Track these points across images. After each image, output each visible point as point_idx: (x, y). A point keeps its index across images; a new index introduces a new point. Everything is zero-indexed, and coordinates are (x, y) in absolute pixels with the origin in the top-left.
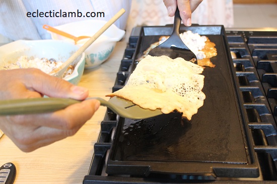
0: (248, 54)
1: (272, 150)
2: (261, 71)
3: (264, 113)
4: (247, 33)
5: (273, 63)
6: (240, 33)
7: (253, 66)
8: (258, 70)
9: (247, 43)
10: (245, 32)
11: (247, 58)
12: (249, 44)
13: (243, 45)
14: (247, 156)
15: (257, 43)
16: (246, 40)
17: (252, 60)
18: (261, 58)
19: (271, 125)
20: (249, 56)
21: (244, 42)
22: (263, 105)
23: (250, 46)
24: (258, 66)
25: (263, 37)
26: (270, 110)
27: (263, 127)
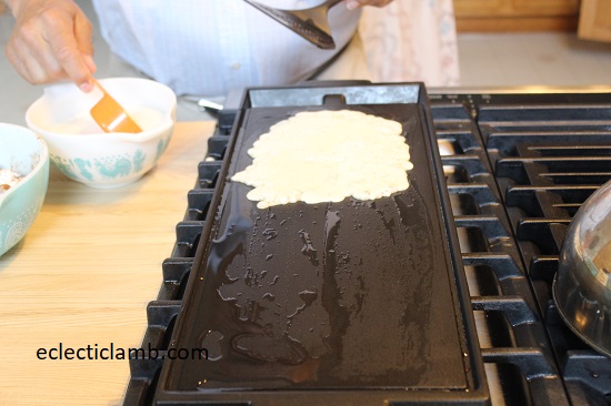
0: (476, 146)
1: (521, 357)
2: (504, 182)
3: (508, 274)
4: (478, 99)
5: (529, 164)
6: (461, 98)
7: (487, 171)
8: (499, 180)
9: (476, 120)
10: (473, 95)
11: (474, 153)
12: (480, 123)
13: (466, 124)
14: (466, 373)
15: (497, 120)
16: (474, 114)
17: (485, 158)
18: (505, 152)
19: (521, 300)
20: (479, 148)
21: (471, 117)
22: (506, 257)
23: (483, 126)
24: (498, 170)
25: (510, 108)
26: (522, 268)
27: (504, 305)
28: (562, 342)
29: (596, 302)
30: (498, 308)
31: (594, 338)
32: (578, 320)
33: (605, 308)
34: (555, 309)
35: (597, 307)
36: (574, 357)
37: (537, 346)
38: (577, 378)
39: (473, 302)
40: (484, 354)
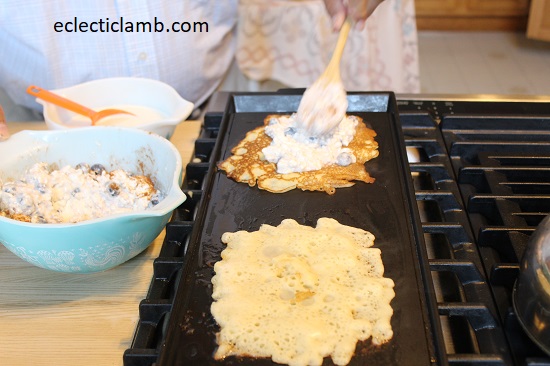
0: (441, 152)
2: (467, 189)
3: (471, 279)
4: (441, 106)
5: (490, 173)
6: (427, 105)
7: (451, 178)
8: (461, 186)
9: (440, 127)
10: (437, 102)
11: (439, 161)
13: (432, 130)
15: (459, 128)
16: (439, 122)
17: (449, 165)
18: (467, 159)
19: (483, 307)
20: (443, 155)
21: (435, 124)
22: (469, 264)
23: (447, 133)
24: (461, 178)
25: (471, 117)
26: (483, 273)
27: (468, 311)
30: (462, 314)
34: (514, 316)
36: (533, 364)
37: (499, 353)
39: (440, 307)
40: (450, 360)
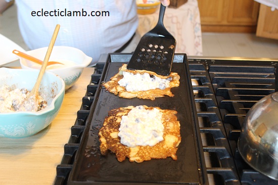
1: (223, 172)
2: (219, 98)
3: (220, 137)
4: (209, 61)
5: (230, 91)
6: (202, 61)
7: (212, 93)
8: (217, 97)
9: (208, 71)
10: (207, 60)
11: (207, 85)
12: (210, 72)
14: (199, 177)
15: (217, 71)
16: (208, 69)
17: (212, 87)
19: (224, 148)
20: (209, 83)
21: (206, 70)
22: (219, 130)
23: (211, 74)
24: (217, 93)
25: (223, 66)
26: (225, 135)
27: (217, 150)
28: (241, 166)
29: (255, 150)
30: (214, 151)
31: (254, 165)
32: (248, 157)
33: (259, 152)
34: (238, 152)
35: (255, 152)
36: (246, 172)
37: (231, 168)
38: (246, 182)
39: (204, 148)
40: (208, 170)
